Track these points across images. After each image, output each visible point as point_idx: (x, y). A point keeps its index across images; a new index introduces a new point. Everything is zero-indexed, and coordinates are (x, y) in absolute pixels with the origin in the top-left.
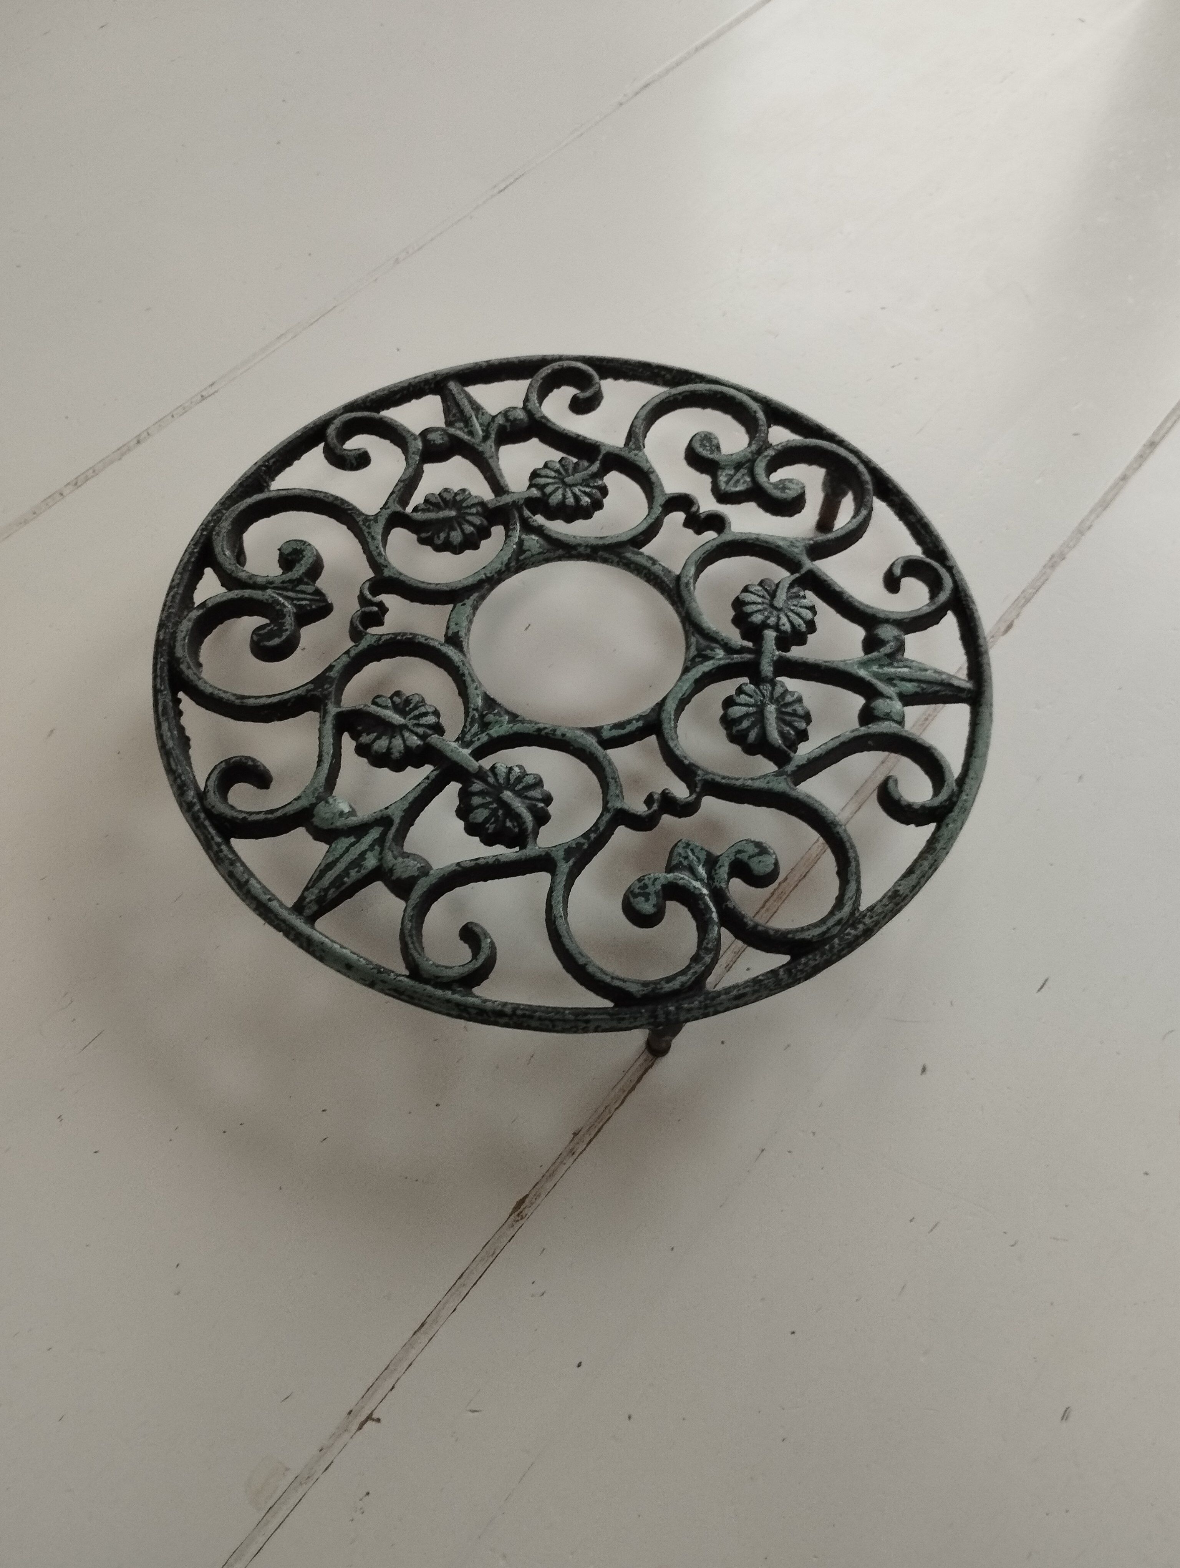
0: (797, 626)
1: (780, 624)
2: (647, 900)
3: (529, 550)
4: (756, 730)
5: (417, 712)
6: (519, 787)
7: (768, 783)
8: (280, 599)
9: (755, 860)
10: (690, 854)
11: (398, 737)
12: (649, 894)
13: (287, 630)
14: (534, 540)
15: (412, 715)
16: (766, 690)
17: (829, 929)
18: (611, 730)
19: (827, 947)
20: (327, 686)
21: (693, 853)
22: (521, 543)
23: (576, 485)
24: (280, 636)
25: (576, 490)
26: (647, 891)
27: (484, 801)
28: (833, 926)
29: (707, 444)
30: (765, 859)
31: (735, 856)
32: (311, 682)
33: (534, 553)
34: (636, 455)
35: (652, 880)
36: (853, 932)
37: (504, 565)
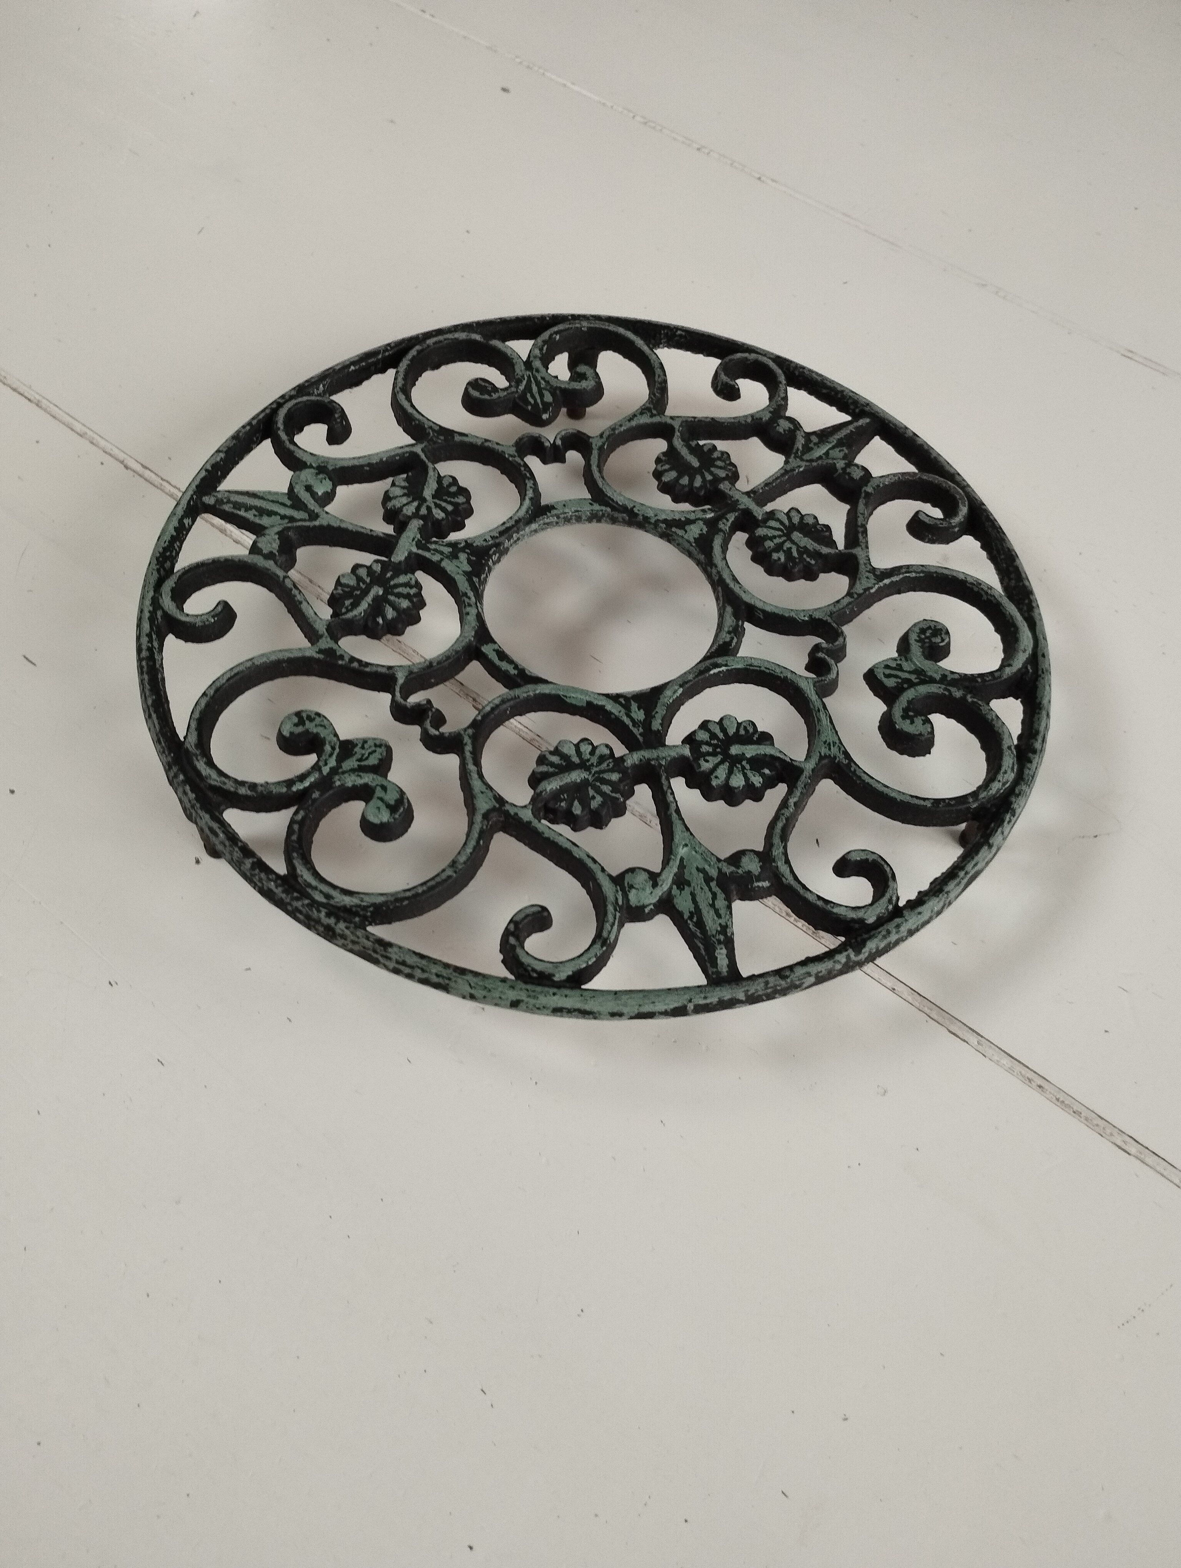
0: (714, 775)
1: (707, 758)
2: (296, 725)
3: (686, 531)
4: (551, 770)
5: (444, 504)
6: (392, 598)
7: (482, 793)
8: (524, 382)
9: (380, 804)
10: (370, 750)
11: (410, 499)
12: (304, 724)
13: (491, 396)
14: (701, 530)
15: (438, 502)
16: (608, 765)
17: (316, 888)
18: (494, 650)
19: (295, 894)
20: (442, 438)
21: (370, 754)
22: (690, 522)
23: (793, 542)
24: (481, 394)
25: (788, 545)
26: (307, 722)
27: (365, 577)
28: (321, 892)
29: (928, 634)
30: (384, 813)
31: (377, 785)
32: (440, 426)
33: (686, 537)
34: (867, 578)
35: (322, 723)
36: (322, 915)
37: (656, 518)
